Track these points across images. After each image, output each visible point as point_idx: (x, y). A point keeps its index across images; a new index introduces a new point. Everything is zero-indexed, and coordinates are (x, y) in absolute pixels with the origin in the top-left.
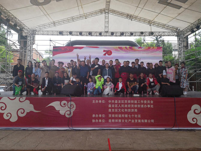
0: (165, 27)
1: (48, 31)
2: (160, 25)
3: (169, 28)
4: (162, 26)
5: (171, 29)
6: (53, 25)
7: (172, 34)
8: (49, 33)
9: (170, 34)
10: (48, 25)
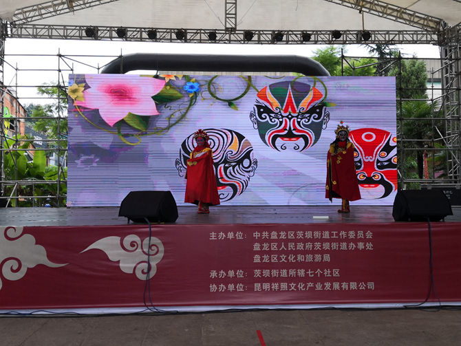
0: (405, 16)
1: (50, 27)
2: (389, 12)
3: (416, 20)
4: (395, 14)
5: (421, 22)
6: (66, 6)
7: (424, 39)
8: (55, 33)
9: (419, 36)
10: (50, 7)
